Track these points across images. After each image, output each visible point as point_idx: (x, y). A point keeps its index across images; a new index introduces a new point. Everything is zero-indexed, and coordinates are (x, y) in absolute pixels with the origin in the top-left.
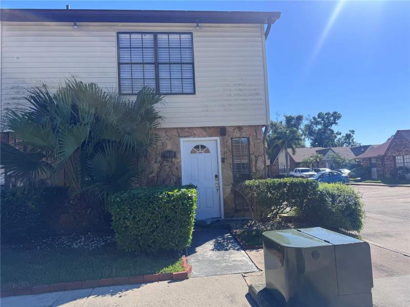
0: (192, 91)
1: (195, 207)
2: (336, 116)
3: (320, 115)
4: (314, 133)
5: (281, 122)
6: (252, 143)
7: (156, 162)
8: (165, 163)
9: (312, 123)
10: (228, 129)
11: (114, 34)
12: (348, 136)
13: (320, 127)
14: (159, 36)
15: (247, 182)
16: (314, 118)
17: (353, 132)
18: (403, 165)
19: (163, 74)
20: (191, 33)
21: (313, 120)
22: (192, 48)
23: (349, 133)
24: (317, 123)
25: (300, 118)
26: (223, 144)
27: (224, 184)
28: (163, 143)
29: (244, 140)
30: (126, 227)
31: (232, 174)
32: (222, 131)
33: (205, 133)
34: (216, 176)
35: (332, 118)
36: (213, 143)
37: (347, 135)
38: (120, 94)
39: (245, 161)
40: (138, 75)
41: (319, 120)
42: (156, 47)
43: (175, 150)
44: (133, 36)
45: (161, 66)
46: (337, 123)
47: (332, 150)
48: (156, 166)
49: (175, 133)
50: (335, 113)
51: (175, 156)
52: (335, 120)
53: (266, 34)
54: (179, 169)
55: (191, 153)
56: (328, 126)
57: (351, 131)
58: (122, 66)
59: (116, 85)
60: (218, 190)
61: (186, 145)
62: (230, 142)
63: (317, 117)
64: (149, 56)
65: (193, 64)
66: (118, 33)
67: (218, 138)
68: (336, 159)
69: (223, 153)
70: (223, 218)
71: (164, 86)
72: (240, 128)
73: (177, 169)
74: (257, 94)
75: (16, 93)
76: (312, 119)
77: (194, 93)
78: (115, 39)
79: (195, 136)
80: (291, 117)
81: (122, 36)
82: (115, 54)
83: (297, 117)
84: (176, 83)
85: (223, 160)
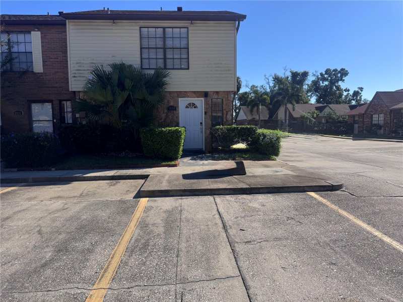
0: (187, 67)
1: (183, 136)
2: (344, 73)
3: (327, 72)
4: (320, 89)
5: (288, 78)
6: (224, 103)
7: (164, 113)
8: (169, 114)
9: (318, 79)
10: (209, 93)
11: (138, 28)
12: (356, 94)
13: (326, 83)
14: (167, 29)
15: (218, 127)
16: (321, 74)
17: (361, 89)
18: (377, 123)
19: (169, 55)
20: (188, 28)
21: (320, 77)
22: (188, 38)
23: (357, 90)
24: (324, 79)
25: (305, 74)
26: (206, 103)
27: (205, 129)
28: (168, 101)
29: (220, 100)
30: (148, 144)
31: (210, 122)
32: (206, 94)
33: (194, 95)
34: (201, 123)
35: (339, 75)
36: (200, 102)
37: (355, 92)
38: (142, 68)
39: (220, 114)
40: (153, 55)
41: (326, 76)
42: (164, 38)
43: (175, 106)
44: (150, 29)
45: (167, 50)
46: (344, 80)
47: (329, 107)
48: (163, 116)
49: (176, 95)
50: (342, 70)
51: (175, 110)
52: (341, 77)
53: (237, 29)
54: (178, 117)
55: (186, 107)
56: (335, 83)
57: (359, 88)
58: (143, 50)
59: (139, 62)
60: (202, 132)
61: (182, 102)
62: (210, 101)
63: (324, 73)
64: (160, 43)
65: (188, 48)
66: (140, 27)
67: (203, 99)
68: (332, 115)
69: (206, 108)
70: (204, 149)
71: (169, 63)
72: (217, 93)
73: (177, 117)
74: (229, 70)
75: (79, 66)
76: (319, 75)
77: (188, 69)
78: (138, 32)
79: (188, 97)
80: (296, 72)
81: (143, 29)
82: (138, 42)
83: (302, 73)
84: (177, 62)
85: (206, 113)
